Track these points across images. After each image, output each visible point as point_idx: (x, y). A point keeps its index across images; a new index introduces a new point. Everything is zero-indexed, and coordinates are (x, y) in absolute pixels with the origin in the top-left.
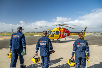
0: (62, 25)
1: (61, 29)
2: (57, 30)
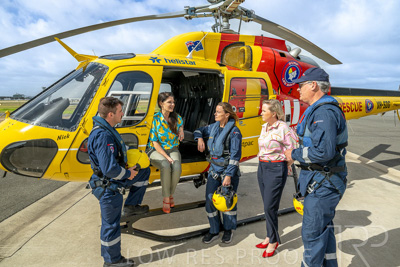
0: (248, 15)
1: (243, 51)
2: (189, 56)
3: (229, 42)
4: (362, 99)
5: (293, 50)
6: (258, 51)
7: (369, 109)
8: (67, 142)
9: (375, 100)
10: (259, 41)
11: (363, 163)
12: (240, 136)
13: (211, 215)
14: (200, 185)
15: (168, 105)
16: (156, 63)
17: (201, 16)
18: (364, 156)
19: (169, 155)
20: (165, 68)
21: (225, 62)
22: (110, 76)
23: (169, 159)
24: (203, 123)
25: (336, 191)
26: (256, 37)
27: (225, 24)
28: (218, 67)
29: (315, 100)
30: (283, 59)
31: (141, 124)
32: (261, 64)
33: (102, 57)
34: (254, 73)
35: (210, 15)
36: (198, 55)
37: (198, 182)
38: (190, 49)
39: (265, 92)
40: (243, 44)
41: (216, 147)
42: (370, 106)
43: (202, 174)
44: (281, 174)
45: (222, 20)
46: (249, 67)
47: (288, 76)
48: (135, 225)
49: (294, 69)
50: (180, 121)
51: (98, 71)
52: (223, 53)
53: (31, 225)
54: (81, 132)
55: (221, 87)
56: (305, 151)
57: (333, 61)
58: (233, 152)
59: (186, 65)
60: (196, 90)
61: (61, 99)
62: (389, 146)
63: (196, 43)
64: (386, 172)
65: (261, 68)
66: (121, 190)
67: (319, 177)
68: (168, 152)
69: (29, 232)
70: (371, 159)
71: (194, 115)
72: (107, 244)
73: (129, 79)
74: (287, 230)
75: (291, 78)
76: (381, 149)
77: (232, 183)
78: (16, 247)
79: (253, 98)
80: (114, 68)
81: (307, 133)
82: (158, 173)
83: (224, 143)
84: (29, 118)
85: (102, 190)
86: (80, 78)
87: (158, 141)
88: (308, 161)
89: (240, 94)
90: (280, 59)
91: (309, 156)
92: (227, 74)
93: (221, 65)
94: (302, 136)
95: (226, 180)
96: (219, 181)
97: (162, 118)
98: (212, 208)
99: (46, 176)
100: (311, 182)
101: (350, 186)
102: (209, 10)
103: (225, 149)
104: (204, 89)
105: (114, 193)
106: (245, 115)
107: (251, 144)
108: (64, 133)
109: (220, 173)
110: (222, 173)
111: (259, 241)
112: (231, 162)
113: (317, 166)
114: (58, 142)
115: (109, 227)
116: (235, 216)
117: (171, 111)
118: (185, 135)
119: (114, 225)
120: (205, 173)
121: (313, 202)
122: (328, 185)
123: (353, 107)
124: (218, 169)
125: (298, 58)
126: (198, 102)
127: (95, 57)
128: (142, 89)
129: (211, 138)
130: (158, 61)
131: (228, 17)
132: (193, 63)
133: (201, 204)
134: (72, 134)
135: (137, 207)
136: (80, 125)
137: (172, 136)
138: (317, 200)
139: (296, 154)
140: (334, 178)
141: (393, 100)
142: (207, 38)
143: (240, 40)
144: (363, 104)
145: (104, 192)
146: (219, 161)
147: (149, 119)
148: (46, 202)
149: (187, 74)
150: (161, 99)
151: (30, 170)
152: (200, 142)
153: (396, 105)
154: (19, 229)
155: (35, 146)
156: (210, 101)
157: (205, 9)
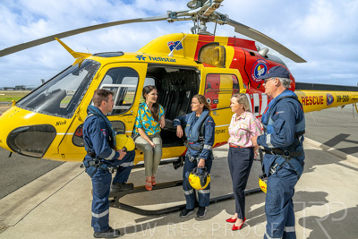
0: (223, 19)
1: (218, 50)
2: (170, 55)
3: (205, 42)
4: (324, 94)
5: (262, 49)
6: (230, 51)
7: (330, 102)
8: (64, 128)
9: (335, 94)
10: (232, 41)
11: (325, 150)
12: (213, 125)
13: (187, 193)
14: (179, 167)
15: (151, 97)
16: (142, 60)
17: (181, 19)
18: (326, 144)
19: (151, 140)
20: (149, 65)
21: (202, 60)
22: (102, 71)
23: (152, 144)
24: (182, 113)
25: (294, 173)
26: (230, 39)
27: (202, 27)
28: (195, 64)
29: (277, 94)
30: (253, 58)
31: (128, 113)
32: (233, 62)
33: (95, 55)
34: (227, 70)
35: (189, 19)
36: (178, 54)
37: (177, 164)
38: (171, 48)
39: (236, 86)
40: (217, 44)
41: (192, 133)
42: (330, 100)
43: (180, 157)
44: (248, 158)
45: (199, 23)
46: (223, 64)
47: (256, 73)
48: (121, 200)
49: (262, 66)
50: (162, 110)
51: (91, 67)
52: (200, 52)
53: (31, 200)
54: (77, 119)
55: (197, 82)
56: (269, 138)
57: (298, 59)
58: (207, 138)
59: (167, 63)
60: (176, 84)
61: (59, 90)
62: (348, 136)
63: (176, 43)
64: (345, 159)
65: (233, 66)
66: (110, 169)
67: (281, 160)
68: (151, 138)
69: (30, 205)
70: (331, 146)
71: (175, 106)
72: (97, 216)
73: (118, 74)
74: (254, 207)
75: (259, 74)
76: (342, 138)
77: (206, 165)
78: (19, 217)
79: (226, 92)
80: (105, 64)
81: (271, 122)
82: (142, 156)
83: (200, 130)
84: (32, 107)
85: (94, 169)
86: (76, 73)
87: (142, 128)
88: (271, 146)
89: (214, 88)
90: (250, 58)
91: (272, 142)
92: (203, 70)
93: (198, 63)
94: (266, 124)
95: (201, 163)
96: (195, 163)
97: (146, 108)
98: (189, 187)
99: (46, 157)
100: (273, 164)
101: (312, 170)
102: (188, 15)
103: (200, 135)
104: (183, 83)
105: (105, 172)
106: (218, 106)
107: (223, 131)
108: (62, 119)
109: (196, 156)
110: (197, 156)
111: (229, 216)
112: (206, 147)
113: (279, 150)
114: (57, 128)
115: (99, 201)
116: (208, 194)
117: (154, 102)
118: (166, 123)
119: (104, 200)
120: (183, 157)
121: (275, 181)
122: (288, 167)
123: (315, 100)
124: (194, 152)
125: (266, 57)
126: (178, 94)
127: (90, 55)
128: (129, 83)
129: (188, 125)
130: (143, 58)
131: (205, 20)
132: (174, 61)
133: (179, 184)
134: (69, 121)
135: (123, 184)
136: (75, 113)
137: (154, 123)
138: (278, 180)
139: (261, 140)
140: (293, 161)
141: (351, 94)
142: (186, 39)
143: (215, 41)
144: (325, 98)
145: (96, 171)
146: (194, 146)
147: (135, 109)
148: (45, 180)
149: (168, 70)
150: (145, 92)
151: (32, 151)
152: (179, 129)
153: (354, 99)
154: (21, 202)
155: (37, 130)
156: (188, 94)
157: (185, 13)
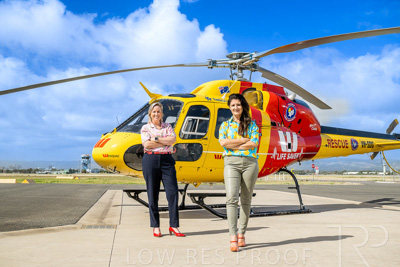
1: (256, 95)
2: (223, 97)
3: (246, 86)
4: (349, 138)
5: (290, 94)
6: (267, 95)
7: (355, 147)
9: (358, 139)
10: (266, 87)
16: (209, 100)
17: (221, 67)
22: (185, 109)
27: (240, 74)
30: (284, 101)
31: (204, 138)
35: (228, 67)
38: (222, 92)
40: (255, 89)
42: (355, 144)
45: (237, 71)
46: (261, 106)
47: (288, 114)
49: (292, 109)
63: (225, 88)
75: (290, 115)
80: (187, 103)
90: (282, 101)
102: (228, 64)
123: (340, 144)
125: (295, 101)
131: (241, 69)
141: (376, 141)
143: (253, 87)
144: (349, 142)
153: (379, 146)
157: (224, 62)
